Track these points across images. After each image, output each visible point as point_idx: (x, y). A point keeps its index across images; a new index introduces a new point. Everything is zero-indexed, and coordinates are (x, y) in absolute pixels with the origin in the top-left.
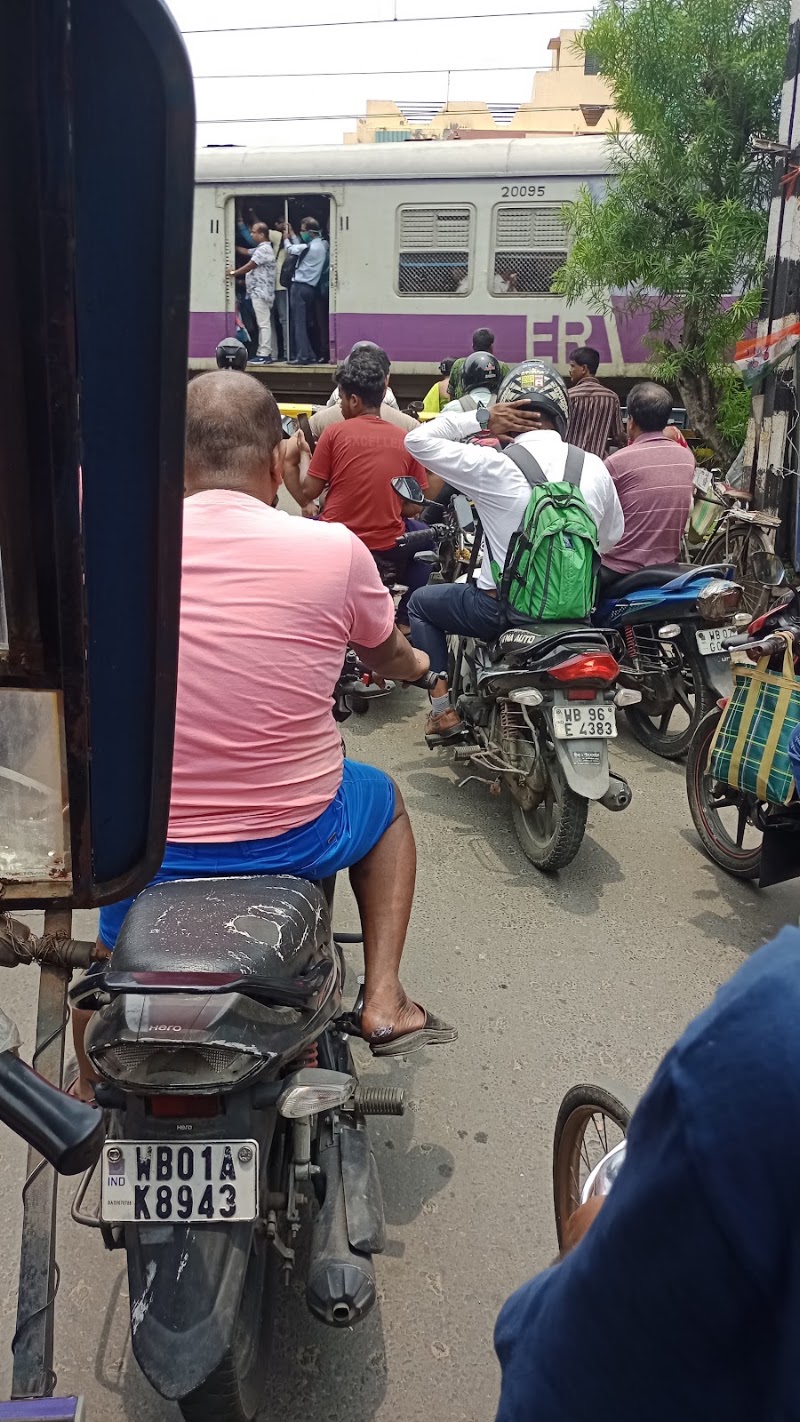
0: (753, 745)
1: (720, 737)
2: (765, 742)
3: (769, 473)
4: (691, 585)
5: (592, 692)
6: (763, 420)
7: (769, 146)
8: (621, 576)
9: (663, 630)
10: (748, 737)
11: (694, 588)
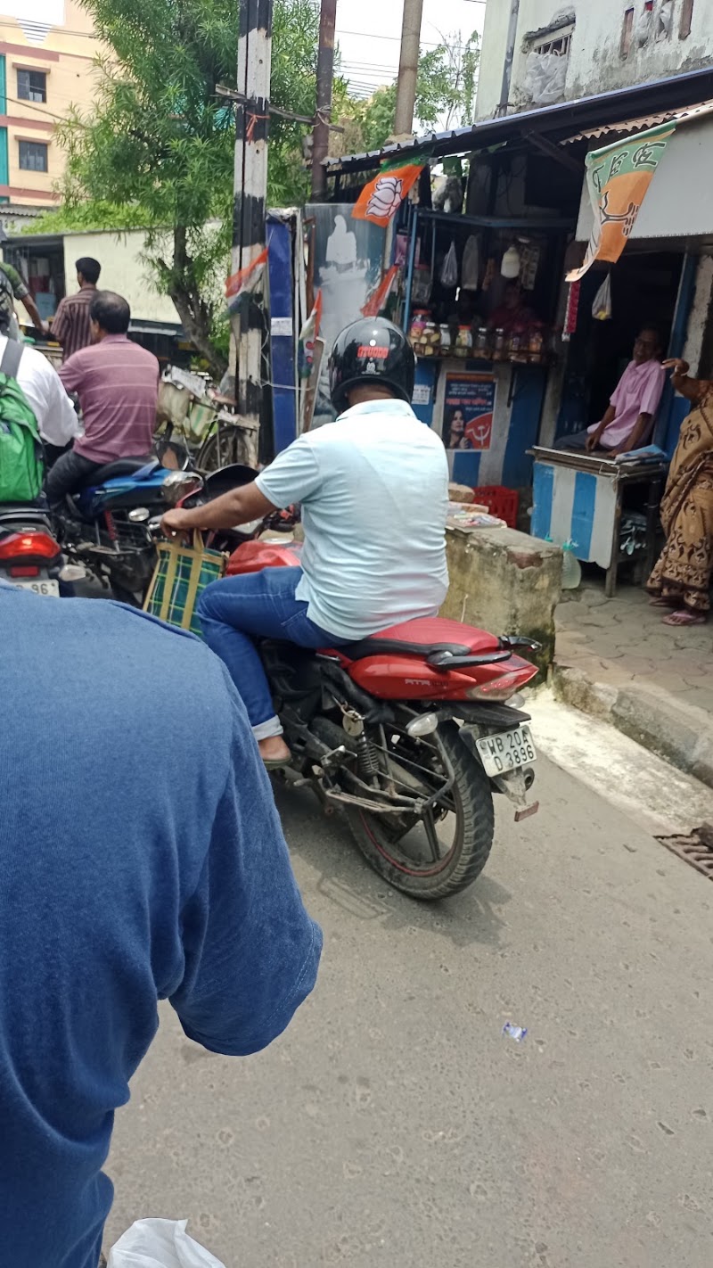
0: (175, 610)
1: (150, 604)
2: (183, 606)
3: (249, 383)
4: (156, 474)
5: (35, 568)
6: (241, 337)
7: (228, 93)
8: (99, 466)
9: (133, 514)
10: (171, 603)
11: (158, 477)
